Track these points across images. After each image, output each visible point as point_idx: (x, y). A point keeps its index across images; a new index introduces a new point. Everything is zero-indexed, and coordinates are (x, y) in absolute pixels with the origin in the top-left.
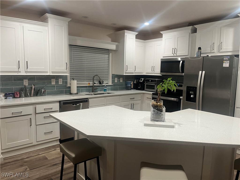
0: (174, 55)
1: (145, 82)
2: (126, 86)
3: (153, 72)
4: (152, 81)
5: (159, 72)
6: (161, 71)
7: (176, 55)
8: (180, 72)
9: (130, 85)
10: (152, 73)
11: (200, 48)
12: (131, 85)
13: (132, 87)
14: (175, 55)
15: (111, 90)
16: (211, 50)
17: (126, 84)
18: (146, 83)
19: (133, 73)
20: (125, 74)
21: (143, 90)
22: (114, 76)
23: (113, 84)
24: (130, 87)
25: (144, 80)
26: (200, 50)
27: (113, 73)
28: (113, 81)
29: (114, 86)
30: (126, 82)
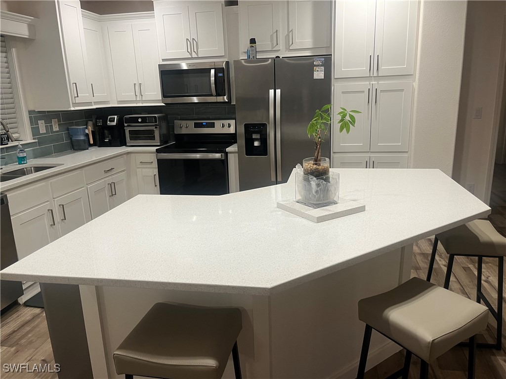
0: (191, 54)
1: (126, 125)
2: (71, 139)
3: (138, 99)
4: (144, 120)
5: (160, 97)
6: (164, 96)
7: (197, 54)
8: (211, 95)
9: (82, 138)
10: (136, 101)
11: (253, 41)
12: (87, 135)
13: (92, 142)
14: (194, 55)
15: (35, 158)
16: (272, 44)
17: (70, 136)
18: (128, 126)
19: (90, 104)
20: (74, 107)
21: (123, 143)
22: (36, 116)
23: (37, 141)
24: (84, 140)
25: (120, 121)
26: (254, 45)
27: (32, 108)
28: (35, 131)
29: (40, 143)
30: (68, 129)
